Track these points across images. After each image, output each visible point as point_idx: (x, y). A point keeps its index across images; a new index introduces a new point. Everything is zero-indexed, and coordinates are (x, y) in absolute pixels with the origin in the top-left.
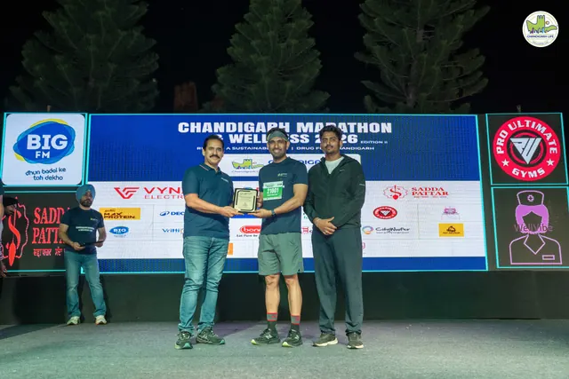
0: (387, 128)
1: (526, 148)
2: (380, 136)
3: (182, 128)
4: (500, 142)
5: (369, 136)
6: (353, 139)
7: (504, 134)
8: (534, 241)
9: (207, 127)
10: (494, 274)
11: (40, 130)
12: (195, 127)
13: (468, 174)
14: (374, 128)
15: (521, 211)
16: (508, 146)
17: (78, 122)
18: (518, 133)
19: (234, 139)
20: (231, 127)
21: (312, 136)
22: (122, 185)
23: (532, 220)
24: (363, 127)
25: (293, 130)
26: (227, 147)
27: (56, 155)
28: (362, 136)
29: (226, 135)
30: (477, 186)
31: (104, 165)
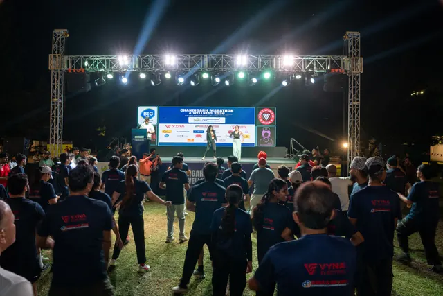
0: (232, 111)
1: (266, 116)
2: (230, 113)
3: (181, 110)
4: (260, 115)
5: (228, 113)
6: (224, 114)
7: (261, 113)
8: (266, 139)
9: (188, 110)
10: (256, 147)
11: (147, 111)
12: (185, 110)
13: (251, 122)
14: (229, 111)
15: (264, 132)
16: (262, 115)
17: (155, 109)
18: (264, 113)
19: (194, 113)
20: (193, 110)
21: (213, 113)
22: (167, 124)
23: (266, 134)
24: (226, 111)
25: (209, 111)
26: (193, 115)
27: (151, 117)
28: (226, 113)
29: (192, 112)
30: (254, 125)
31: (163, 119)
